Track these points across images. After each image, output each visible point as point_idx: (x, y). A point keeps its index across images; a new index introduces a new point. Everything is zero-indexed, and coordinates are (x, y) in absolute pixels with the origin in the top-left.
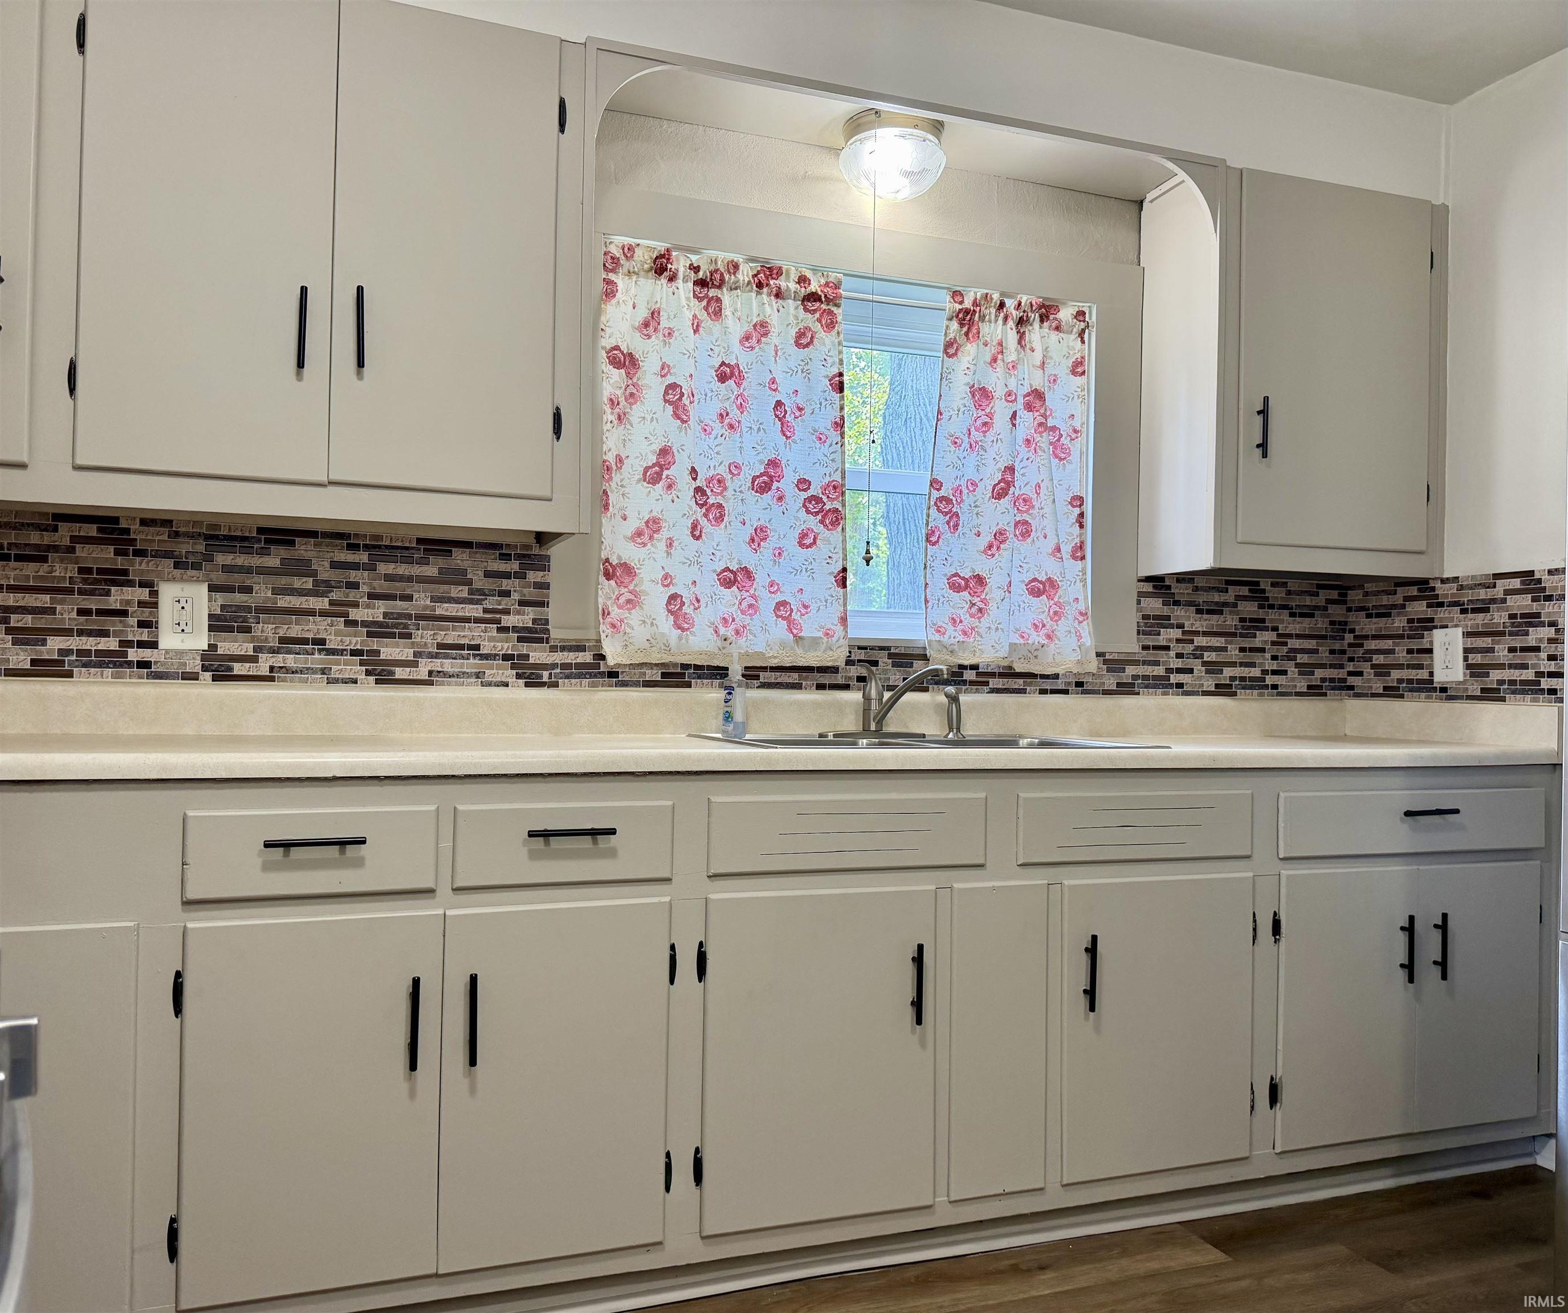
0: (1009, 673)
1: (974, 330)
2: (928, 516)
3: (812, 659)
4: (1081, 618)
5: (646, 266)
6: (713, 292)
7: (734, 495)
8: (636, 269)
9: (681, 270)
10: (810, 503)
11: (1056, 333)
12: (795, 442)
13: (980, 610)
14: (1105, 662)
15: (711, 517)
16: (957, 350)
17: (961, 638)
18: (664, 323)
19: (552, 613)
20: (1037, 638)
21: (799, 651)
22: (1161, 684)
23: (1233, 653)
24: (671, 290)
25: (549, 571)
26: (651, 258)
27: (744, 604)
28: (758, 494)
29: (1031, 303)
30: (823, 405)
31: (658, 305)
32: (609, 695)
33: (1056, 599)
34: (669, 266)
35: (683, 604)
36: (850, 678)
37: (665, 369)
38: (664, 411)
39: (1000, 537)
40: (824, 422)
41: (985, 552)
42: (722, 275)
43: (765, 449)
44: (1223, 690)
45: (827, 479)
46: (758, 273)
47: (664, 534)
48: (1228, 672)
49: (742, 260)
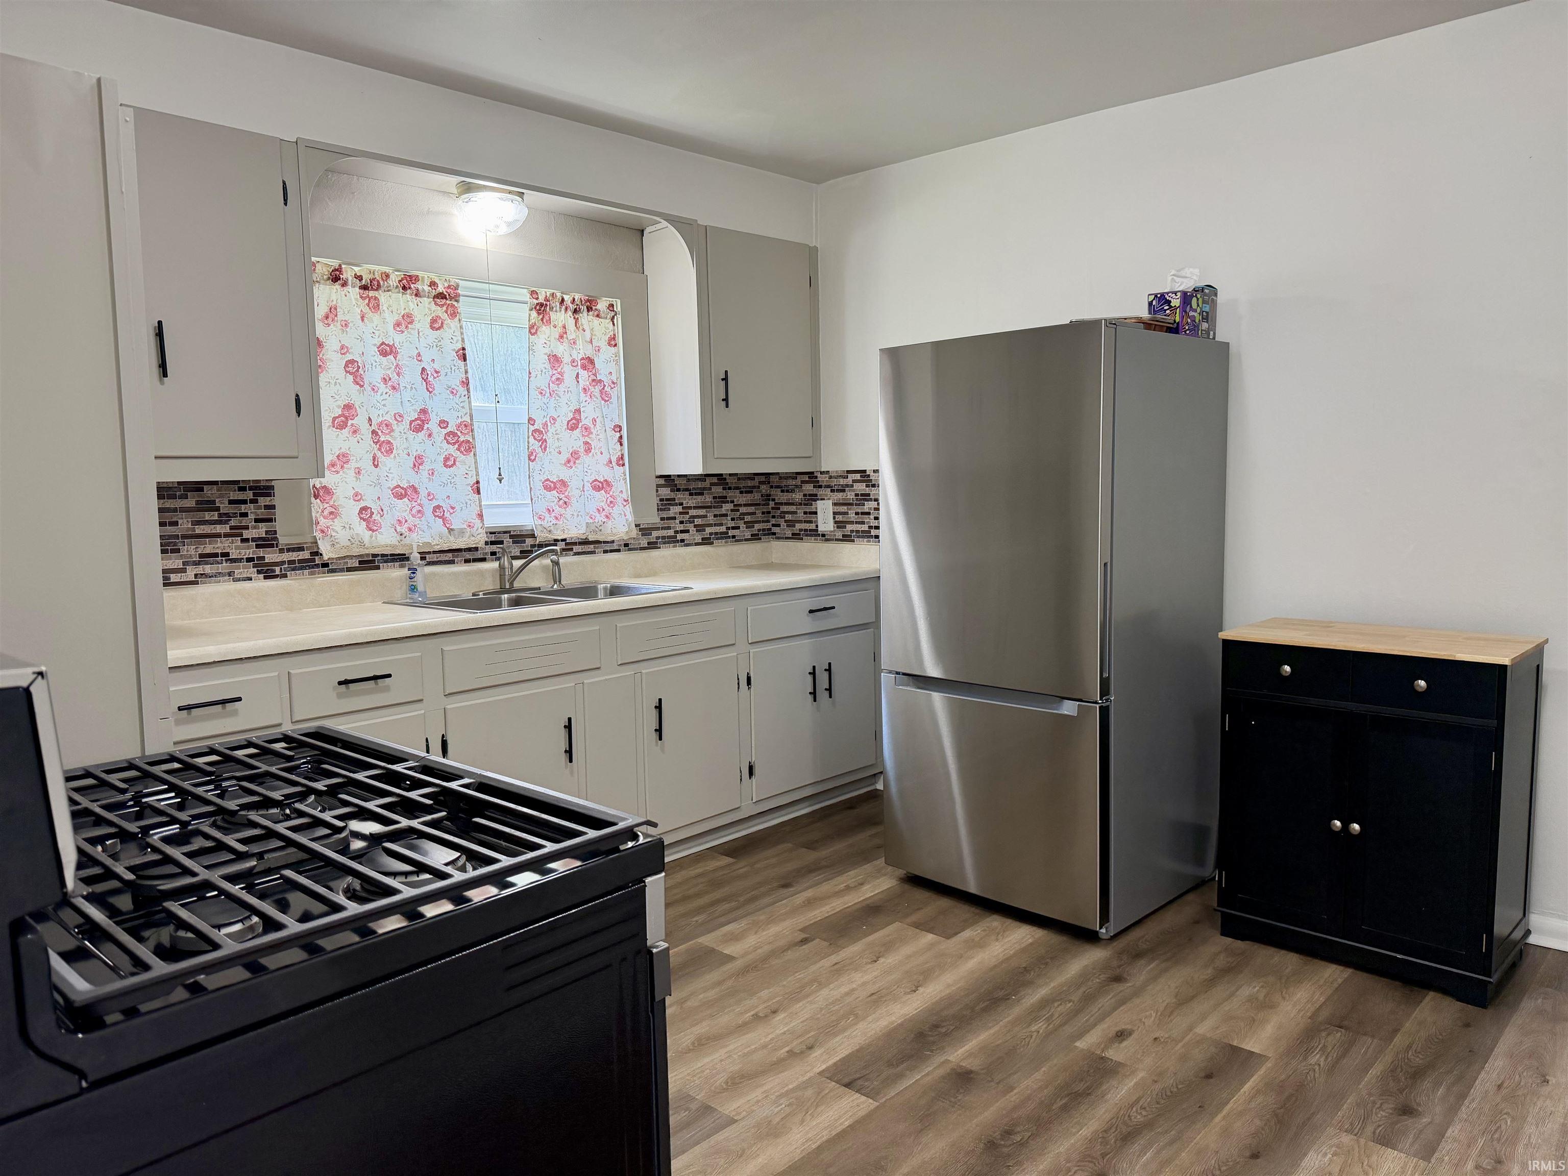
0: (586, 542)
1: (547, 317)
2: (528, 443)
3: (461, 543)
4: (625, 504)
5: (325, 277)
6: (371, 293)
7: (400, 435)
8: (318, 279)
9: (350, 279)
10: (449, 436)
11: (598, 319)
12: (436, 395)
13: (565, 503)
14: (641, 530)
15: (383, 450)
16: (536, 330)
17: (554, 522)
18: (340, 317)
19: (280, 526)
20: (600, 518)
21: (452, 538)
22: (672, 541)
23: (711, 519)
24: (343, 293)
25: (274, 496)
26: (329, 271)
27: (414, 511)
28: (414, 433)
29: (581, 299)
30: (453, 369)
31: (334, 303)
32: (324, 580)
33: (611, 493)
34: (341, 276)
35: (372, 513)
36: (486, 554)
37: (344, 350)
38: (346, 378)
39: (575, 455)
40: (455, 381)
41: (565, 465)
42: (378, 281)
43: (417, 401)
44: (706, 541)
45: (460, 420)
46: (402, 279)
47: (353, 464)
48: (708, 530)
49: (391, 271)
